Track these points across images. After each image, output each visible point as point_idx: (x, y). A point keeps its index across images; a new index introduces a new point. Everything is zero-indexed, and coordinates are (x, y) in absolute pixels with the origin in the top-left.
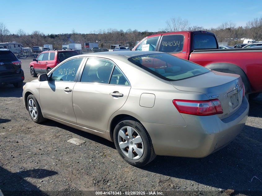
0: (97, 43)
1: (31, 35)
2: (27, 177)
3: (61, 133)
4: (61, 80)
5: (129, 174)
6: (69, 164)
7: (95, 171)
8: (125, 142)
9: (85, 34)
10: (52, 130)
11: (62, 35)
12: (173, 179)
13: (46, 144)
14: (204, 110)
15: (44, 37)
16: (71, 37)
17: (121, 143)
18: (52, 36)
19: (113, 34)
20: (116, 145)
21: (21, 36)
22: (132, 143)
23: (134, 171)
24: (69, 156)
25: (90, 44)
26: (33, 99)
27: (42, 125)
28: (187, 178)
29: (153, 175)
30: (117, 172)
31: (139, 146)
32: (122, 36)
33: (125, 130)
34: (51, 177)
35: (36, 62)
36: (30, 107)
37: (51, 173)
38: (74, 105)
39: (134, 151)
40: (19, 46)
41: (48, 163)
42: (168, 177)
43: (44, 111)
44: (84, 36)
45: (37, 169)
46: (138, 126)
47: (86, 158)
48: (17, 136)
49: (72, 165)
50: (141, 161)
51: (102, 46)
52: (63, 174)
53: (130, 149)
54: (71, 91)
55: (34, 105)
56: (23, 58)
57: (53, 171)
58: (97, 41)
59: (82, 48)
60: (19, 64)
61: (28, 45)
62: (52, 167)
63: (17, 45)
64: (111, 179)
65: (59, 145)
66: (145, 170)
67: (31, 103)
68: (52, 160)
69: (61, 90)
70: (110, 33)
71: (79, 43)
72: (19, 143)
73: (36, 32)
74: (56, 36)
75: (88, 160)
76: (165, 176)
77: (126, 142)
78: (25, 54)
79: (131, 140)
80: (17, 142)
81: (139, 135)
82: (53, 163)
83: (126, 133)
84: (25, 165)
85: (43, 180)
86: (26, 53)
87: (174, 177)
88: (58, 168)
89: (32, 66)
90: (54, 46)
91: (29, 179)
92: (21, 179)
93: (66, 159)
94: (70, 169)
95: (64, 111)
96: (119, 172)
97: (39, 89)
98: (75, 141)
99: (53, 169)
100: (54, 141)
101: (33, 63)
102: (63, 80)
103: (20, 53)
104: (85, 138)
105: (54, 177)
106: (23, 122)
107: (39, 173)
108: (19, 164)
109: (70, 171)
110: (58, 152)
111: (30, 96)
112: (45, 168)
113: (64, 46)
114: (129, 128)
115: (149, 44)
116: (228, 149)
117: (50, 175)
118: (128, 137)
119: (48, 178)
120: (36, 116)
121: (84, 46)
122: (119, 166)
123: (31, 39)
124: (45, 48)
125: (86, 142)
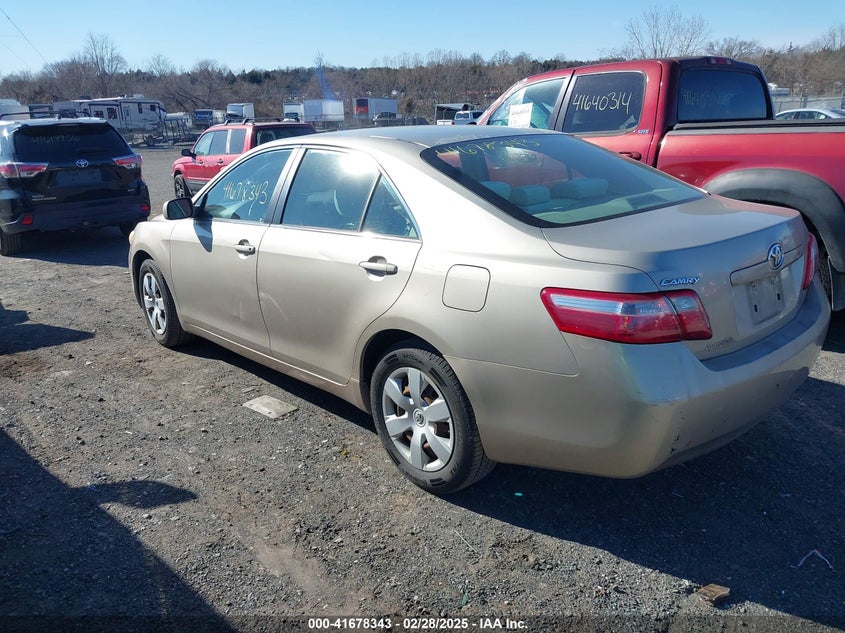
0: (395, 97)
1: (193, 73)
2: (109, 502)
3: (229, 380)
4: (235, 216)
5: (408, 513)
6: (235, 472)
7: (306, 497)
8: (403, 417)
9: (359, 68)
10: (206, 371)
11: (284, 74)
12: (542, 539)
13: (179, 409)
14: (641, 323)
15: (231, 79)
16: (313, 79)
17: (391, 419)
18: (255, 78)
19: (448, 68)
20: (377, 425)
21: (163, 77)
22: (421, 419)
23: (423, 506)
24: (241, 449)
25: (372, 102)
26: (153, 273)
27: (179, 354)
28: (585, 541)
29: (478, 523)
30: (373, 505)
31: (442, 429)
32: (476, 76)
33: (404, 381)
34: (175, 506)
35: (190, 159)
36: (146, 298)
37: (177, 495)
38: (262, 294)
39: (426, 445)
40: (153, 108)
41: (175, 466)
42: (527, 532)
43: (183, 312)
44: (353, 74)
45: (140, 482)
46: (439, 368)
47: (287, 458)
48: (104, 382)
49: (244, 475)
50: (446, 475)
51: (410, 107)
52: (212, 502)
53: (416, 439)
54: (253, 252)
55: (158, 292)
56: (162, 148)
57: (185, 491)
58: (394, 93)
59: (346, 113)
60: (133, 166)
61: (180, 106)
62: (185, 480)
63: (148, 106)
64: (349, 526)
65: (217, 414)
66: (457, 505)
67: (150, 285)
68: (188, 458)
69: (227, 249)
70: (439, 65)
71: (337, 99)
72: (105, 404)
73: (207, 63)
74: (267, 75)
75: (292, 464)
76: (518, 529)
77: (406, 416)
78: (170, 134)
79: (418, 412)
80: (101, 400)
81: (440, 395)
82: (190, 468)
83: (407, 389)
84: (109, 468)
85: (152, 512)
86: (173, 129)
87: (543, 533)
88: (201, 482)
89: (178, 172)
90: (260, 110)
91: (114, 509)
92: (92, 505)
93: (230, 457)
94: (235, 489)
95: (236, 314)
96: (375, 506)
97: (168, 242)
98: (267, 405)
99: (186, 483)
100: (204, 402)
101: (181, 161)
102: (238, 218)
103: (155, 129)
104: (299, 399)
105: (183, 507)
106: (128, 340)
107: (145, 493)
108: (94, 465)
109: (233, 494)
110: (211, 435)
111: (146, 262)
112: (165, 480)
113: (288, 109)
114: (413, 374)
115: (531, 104)
116: (749, 457)
117: (176, 502)
118: (411, 401)
119: (167, 508)
120: (163, 324)
121: (352, 110)
122: (383, 489)
123: (189, 84)
124: (230, 115)
125: (296, 410)
